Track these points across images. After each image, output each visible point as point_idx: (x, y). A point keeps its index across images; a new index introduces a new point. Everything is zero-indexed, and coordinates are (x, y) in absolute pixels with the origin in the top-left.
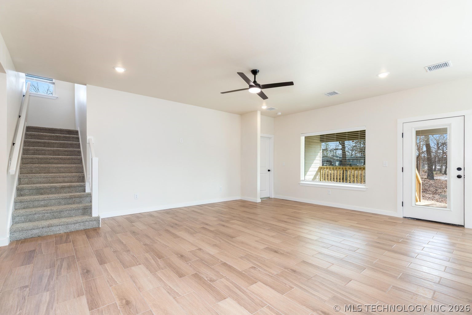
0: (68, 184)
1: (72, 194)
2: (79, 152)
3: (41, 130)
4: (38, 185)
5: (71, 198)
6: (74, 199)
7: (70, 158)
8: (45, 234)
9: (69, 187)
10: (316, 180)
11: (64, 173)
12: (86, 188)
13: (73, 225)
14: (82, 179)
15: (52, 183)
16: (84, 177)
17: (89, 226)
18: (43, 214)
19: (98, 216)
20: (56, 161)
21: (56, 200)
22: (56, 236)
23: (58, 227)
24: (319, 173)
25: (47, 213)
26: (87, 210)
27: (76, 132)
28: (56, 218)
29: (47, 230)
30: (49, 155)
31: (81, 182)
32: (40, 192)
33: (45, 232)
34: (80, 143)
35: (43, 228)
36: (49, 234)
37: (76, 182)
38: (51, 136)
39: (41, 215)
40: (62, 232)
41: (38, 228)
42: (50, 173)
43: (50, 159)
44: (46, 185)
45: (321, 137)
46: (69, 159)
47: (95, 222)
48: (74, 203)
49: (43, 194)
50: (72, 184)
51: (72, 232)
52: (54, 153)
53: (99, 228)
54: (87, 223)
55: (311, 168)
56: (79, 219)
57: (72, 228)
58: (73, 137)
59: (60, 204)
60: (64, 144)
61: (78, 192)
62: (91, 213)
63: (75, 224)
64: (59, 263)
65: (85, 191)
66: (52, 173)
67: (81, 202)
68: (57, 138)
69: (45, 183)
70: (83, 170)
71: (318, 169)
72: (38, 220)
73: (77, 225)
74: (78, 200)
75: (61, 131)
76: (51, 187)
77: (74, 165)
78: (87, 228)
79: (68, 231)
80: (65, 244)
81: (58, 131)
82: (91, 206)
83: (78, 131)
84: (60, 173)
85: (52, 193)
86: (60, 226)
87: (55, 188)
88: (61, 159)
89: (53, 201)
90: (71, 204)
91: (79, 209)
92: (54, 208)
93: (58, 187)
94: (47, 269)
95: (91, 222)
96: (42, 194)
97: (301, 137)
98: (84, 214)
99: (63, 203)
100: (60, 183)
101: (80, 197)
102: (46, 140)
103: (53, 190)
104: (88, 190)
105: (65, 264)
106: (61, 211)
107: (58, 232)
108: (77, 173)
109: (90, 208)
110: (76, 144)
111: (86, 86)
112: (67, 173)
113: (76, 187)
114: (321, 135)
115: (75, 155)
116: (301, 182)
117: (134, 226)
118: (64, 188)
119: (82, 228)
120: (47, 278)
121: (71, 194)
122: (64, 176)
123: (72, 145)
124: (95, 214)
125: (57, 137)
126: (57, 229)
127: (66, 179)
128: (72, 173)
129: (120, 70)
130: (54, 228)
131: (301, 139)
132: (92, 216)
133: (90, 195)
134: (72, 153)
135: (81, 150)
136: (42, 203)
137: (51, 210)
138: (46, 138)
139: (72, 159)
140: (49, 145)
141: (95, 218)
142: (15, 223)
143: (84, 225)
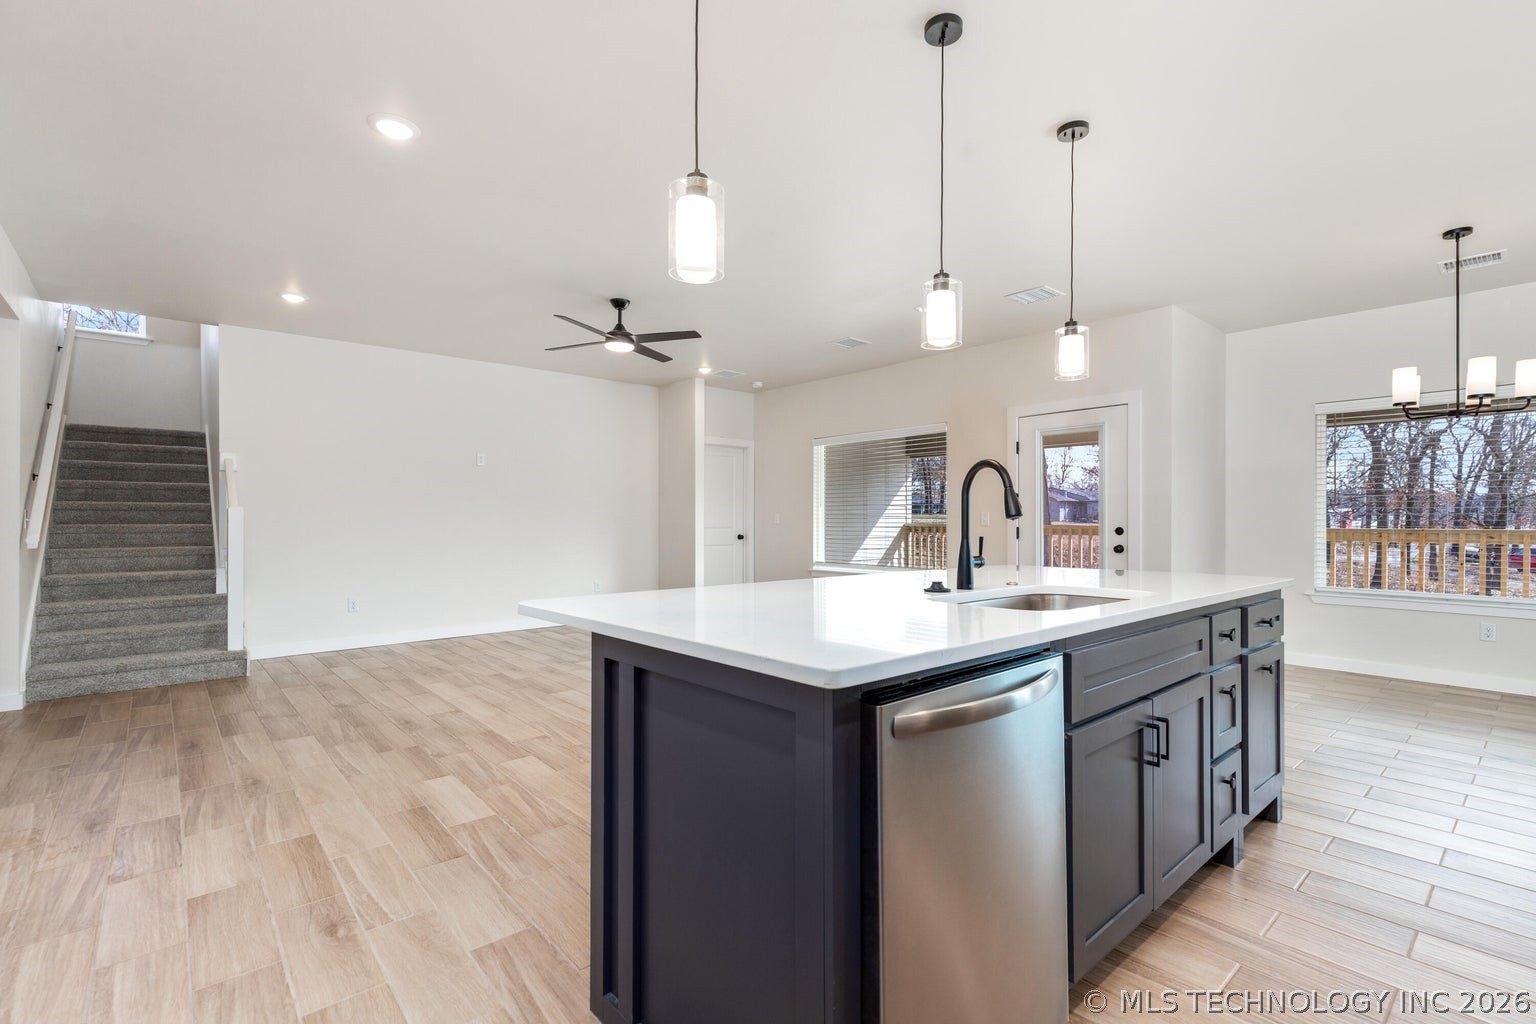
0: (171, 572)
1: (180, 598)
2: (206, 491)
3: (104, 433)
4: (94, 576)
5: (176, 606)
6: (184, 610)
7: (178, 506)
8: (111, 689)
9: (174, 580)
10: (892, 563)
11: (162, 545)
12: (217, 583)
13: (179, 670)
14: (209, 561)
15: (130, 571)
16: (212, 556)
17: (218, 671)
18: (106, 644)
19: (242, 648)
20: (142, 515)
21: (140, 612)
22: (135, 692)
23: (143, 673)
24: (903, 544)
25: (116, 641)
26: (217, 635)
27: (199, 439)
28: (136, 654)
29: (114, 678)
30: (124, 499)
31: (205, 568)
32: (98, 591)
33: (111, 683)
34: (207, 469)
35: (104, 674)
36: (120, 688)
37: (194, 569)
38: (131, 450)
39: (100, 647)
40: (150, 685)
41: (94, 674)
42: (126, 546)
43: (125, 510)
44: (114, 575)
45: (907, 443)
46: (176, 510)
47: (234, 665)
48: (184, 619)
49: (107, 598)
50: (181, 572)
51: (175, 686)
52: (139, 495)
53: (245, 677)
54: (215, 665)
55: (874, 529)
56: (194, 655)
57: (177, 676)
58: (190, 453)
59: (148, 620)
60: (165, 470)
61: (195, 593)
62: (226, 644)
63: (183, 666)
64: (135, 735)
65: (213, 590)
66: (132, 545)
67: (202, 616)
68: (147, 455)
69: (112, 571)
70: (212, 539)
71: (900, 533)
72: (95, 656)
73: (190, 669)
74: (194, 611)
75: (159, 436)
76: (128, 580)
77: (189, 525)
78: (215, 676)
79: (166, 683)
80: (155, 706)
81: (151, 435)
82: (226, 624)
83: (204, 435)
84: (152, 545)
85: (128, 596)
86: (147, 672)
87: (138, 581)
88: (154, 509)
89: (132, 613)
90: (178, 621)
91: (194, 632)
92: (134, 630)
93: (145, 579)
94: (108, 742)
95: (224, 664)
96: (103, 596)
97: (815, 448)
98: (207, 645)
99: (157, 617)
100: (151, 569)
101: (201, 604)
102: (117, 459)
103: (132, 587)
104: (220, 590)
105: (147, 737)
106: (150, 637)
107: (141, 686)
108: (196, 545)
109: (224, 630)
110: (197, 471)
111: (217, 328)
112: (170, 545)
113: (192, 579)
114: (907, 438)
115: (194, 500)
116: (815, 568)
117: (334, 673)
118: (160, 581)
119: (201, 676)
120: (107, 755)
121: (175, 597)
122: (162, 553)
123: (186, 475)
124: (234, 644)
125: (148, 451)
126: (140, 677)
127: (167, 562)
128: (183, 544)
129: (293, 298)
130: (131, 676)
131: (815, 452)
132: (227, 650)
133: (224, 599)
134: (186, 495)
135: (209, 486)
136: (104, 618)
137: (127, 634)
139: (185, 510)
140: (124, 474)
141: (234, 653)
142: (38, 662)
143: (207, 670)
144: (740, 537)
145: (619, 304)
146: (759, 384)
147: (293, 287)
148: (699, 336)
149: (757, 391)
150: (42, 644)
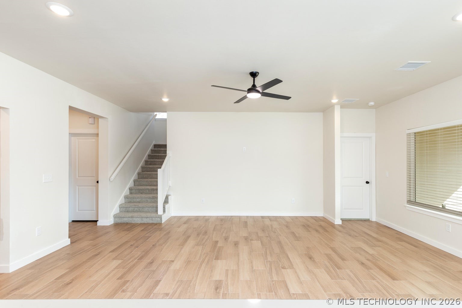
3: (161, 146)
6: (155, 199)
8: (130, 222)
17: (155, 221)
21: (145, 199)
25: (136, 208)
26: (155, 209)
28: (140, 212)
29: (130, 219)
30: (158, 165)
36: (132, 222)
48: (155, 202)
52: (161, 163)
53: (161, 223)
54: (154, 218)
56: (149, 215)
57: (145, 220)
62: (157, 212)
63: (146, 218)
72: (131, 211)
73: (148, 219)
76: (146, 189)
86: (138, 218)
99: (149, 201)
103: (147, 191)
107: (137, 222)
111: (166, 113)
124: (159, 212)
126: (137, 220)
129: (165, 100)
130: (134, 219)
137: (141, 206)
138: (162, 152)
141: (159, 215)
142: (120, 211)
143: (152, 220)
144: (367, 182)
145: (254, 75)
146: (372, 103)
147: (165, 96)
148: (281, 81)
149: (372, 107)
150: (121, 207)
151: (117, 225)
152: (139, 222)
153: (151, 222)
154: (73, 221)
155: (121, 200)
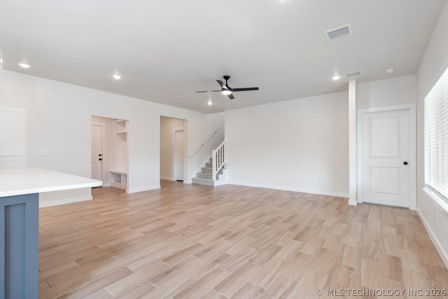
18: (203, 175)
73: (207, 182)
86: (203, 182)
95: (211, 183)
130: (201, 182)
142: (197, 177)
143: (209, 183)
144: (406, 163)
146: (390, 71)
150: (198, 174)
151: (193, 184)
152: (203, 184)
153: (209, 185)
154: (178, 180)
155: (199, 170)
